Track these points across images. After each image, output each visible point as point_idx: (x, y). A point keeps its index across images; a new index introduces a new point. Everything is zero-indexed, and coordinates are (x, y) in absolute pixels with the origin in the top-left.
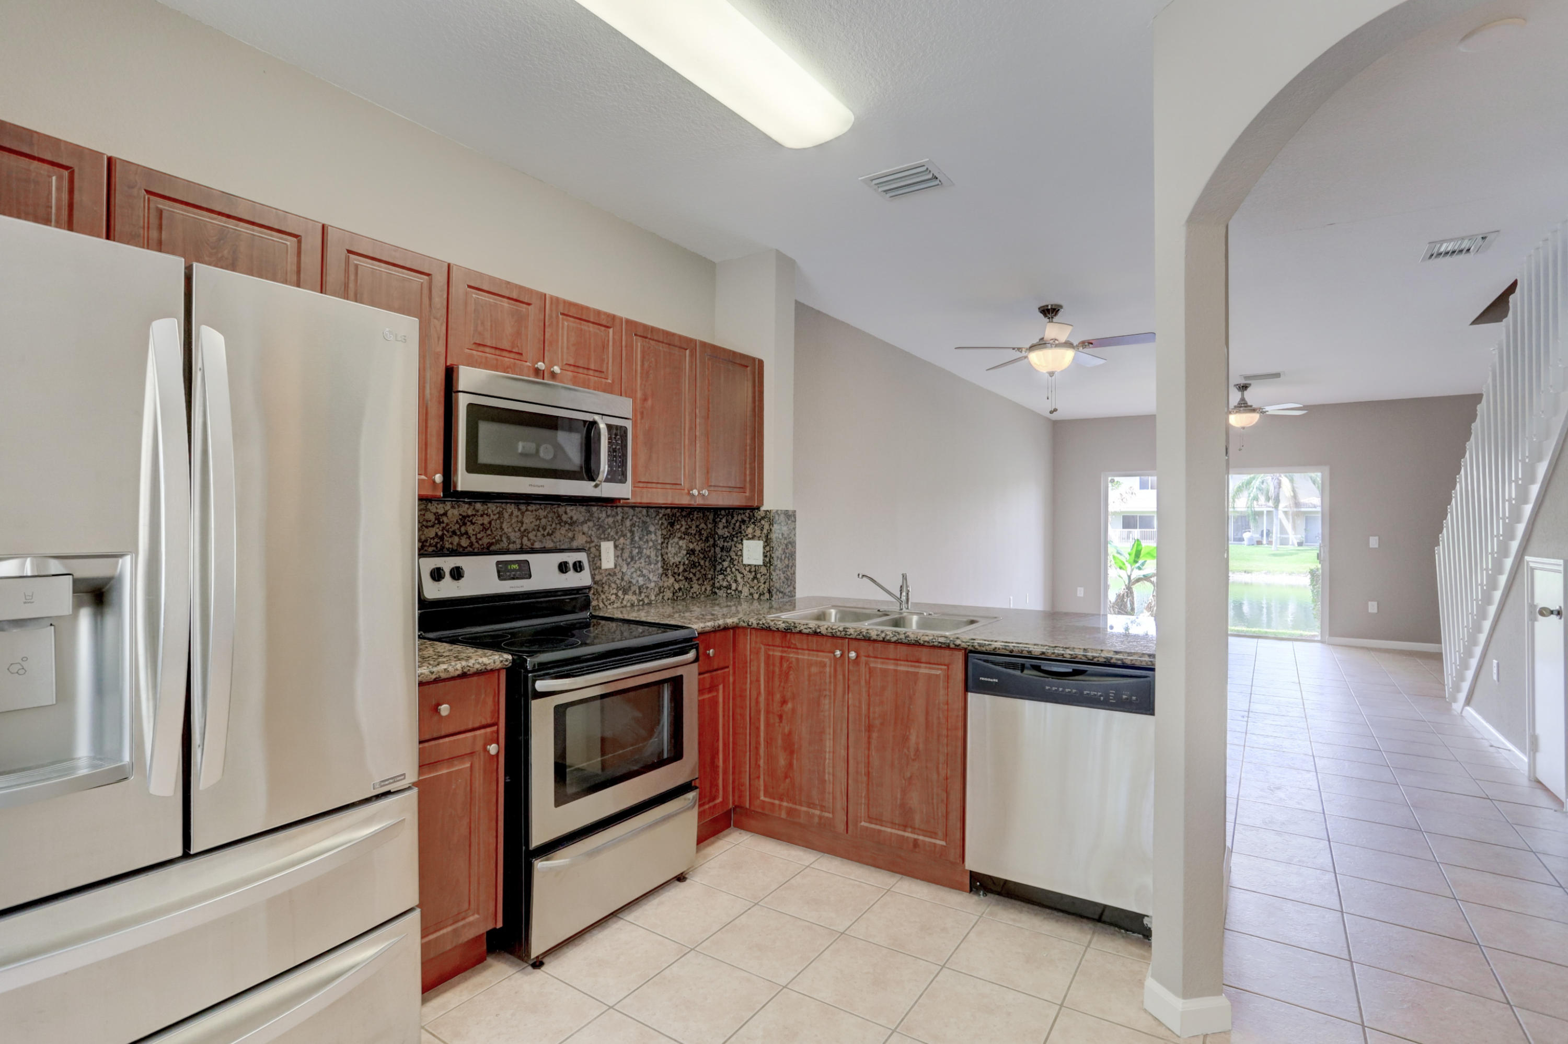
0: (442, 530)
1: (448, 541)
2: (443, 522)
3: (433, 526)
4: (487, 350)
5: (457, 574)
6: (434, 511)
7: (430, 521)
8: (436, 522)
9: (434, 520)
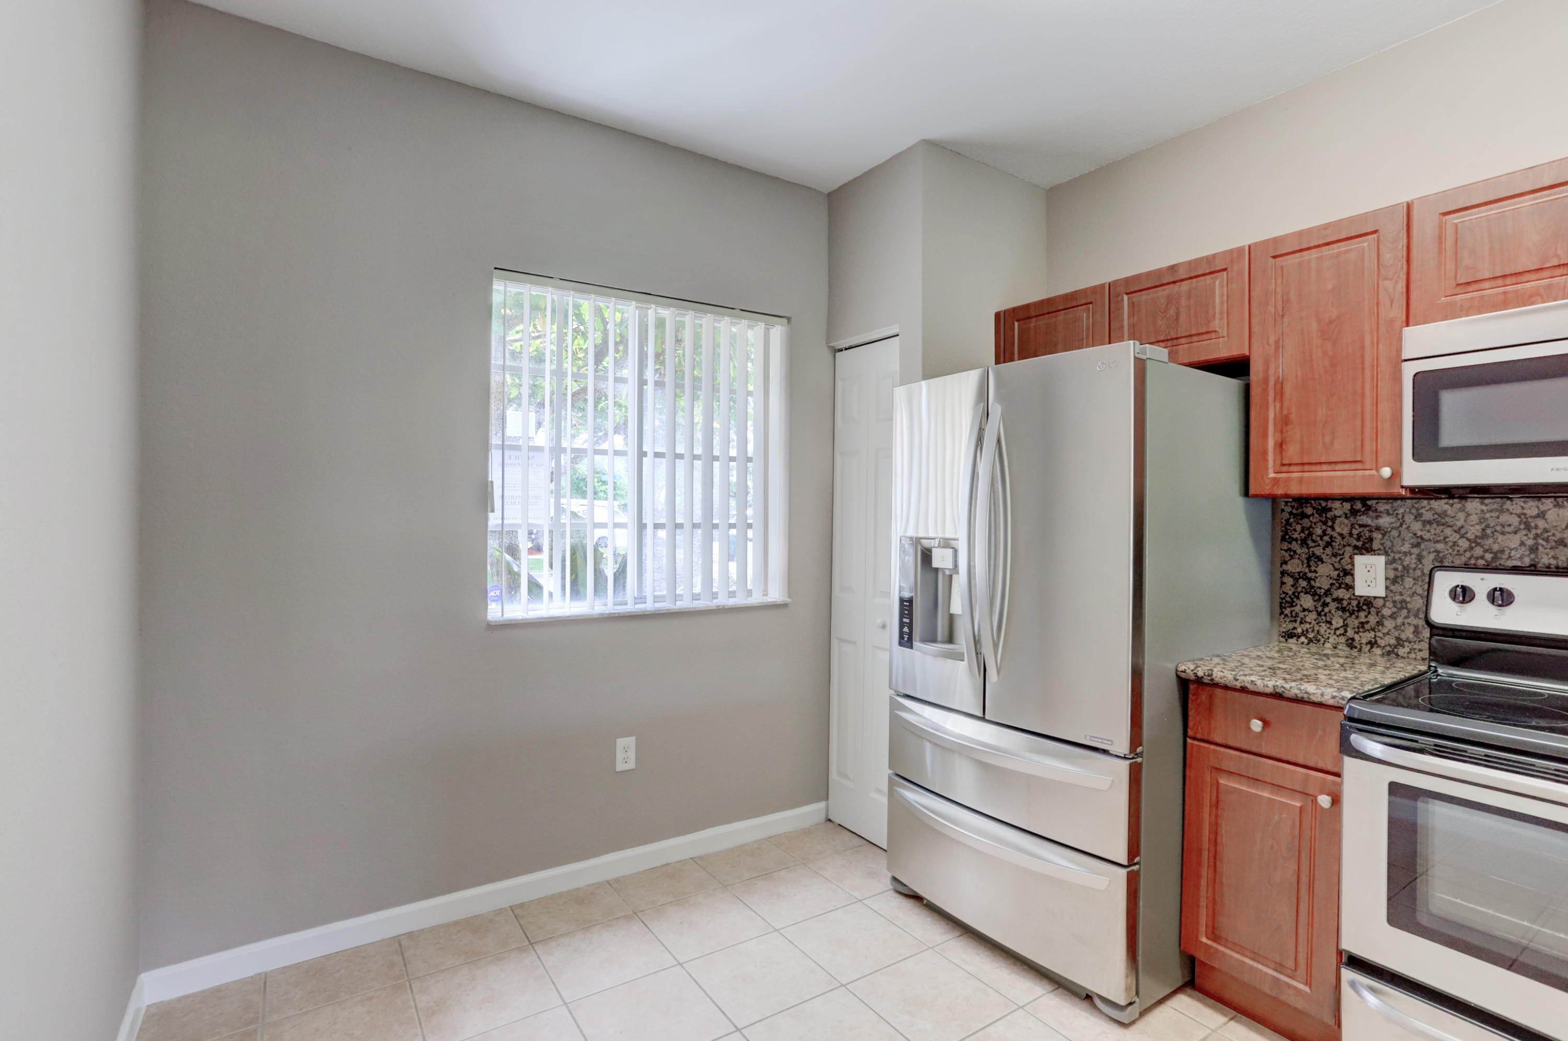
0: (1535, 539)
1: (1547, 554)
2: (1536, 527)
3: (1515, 533)
4: (1486, 285)
5: (1501, 598)
6: (1519, 511)
7: (1510, 525)
8: (1522, 526)
9: (1517, 524)
